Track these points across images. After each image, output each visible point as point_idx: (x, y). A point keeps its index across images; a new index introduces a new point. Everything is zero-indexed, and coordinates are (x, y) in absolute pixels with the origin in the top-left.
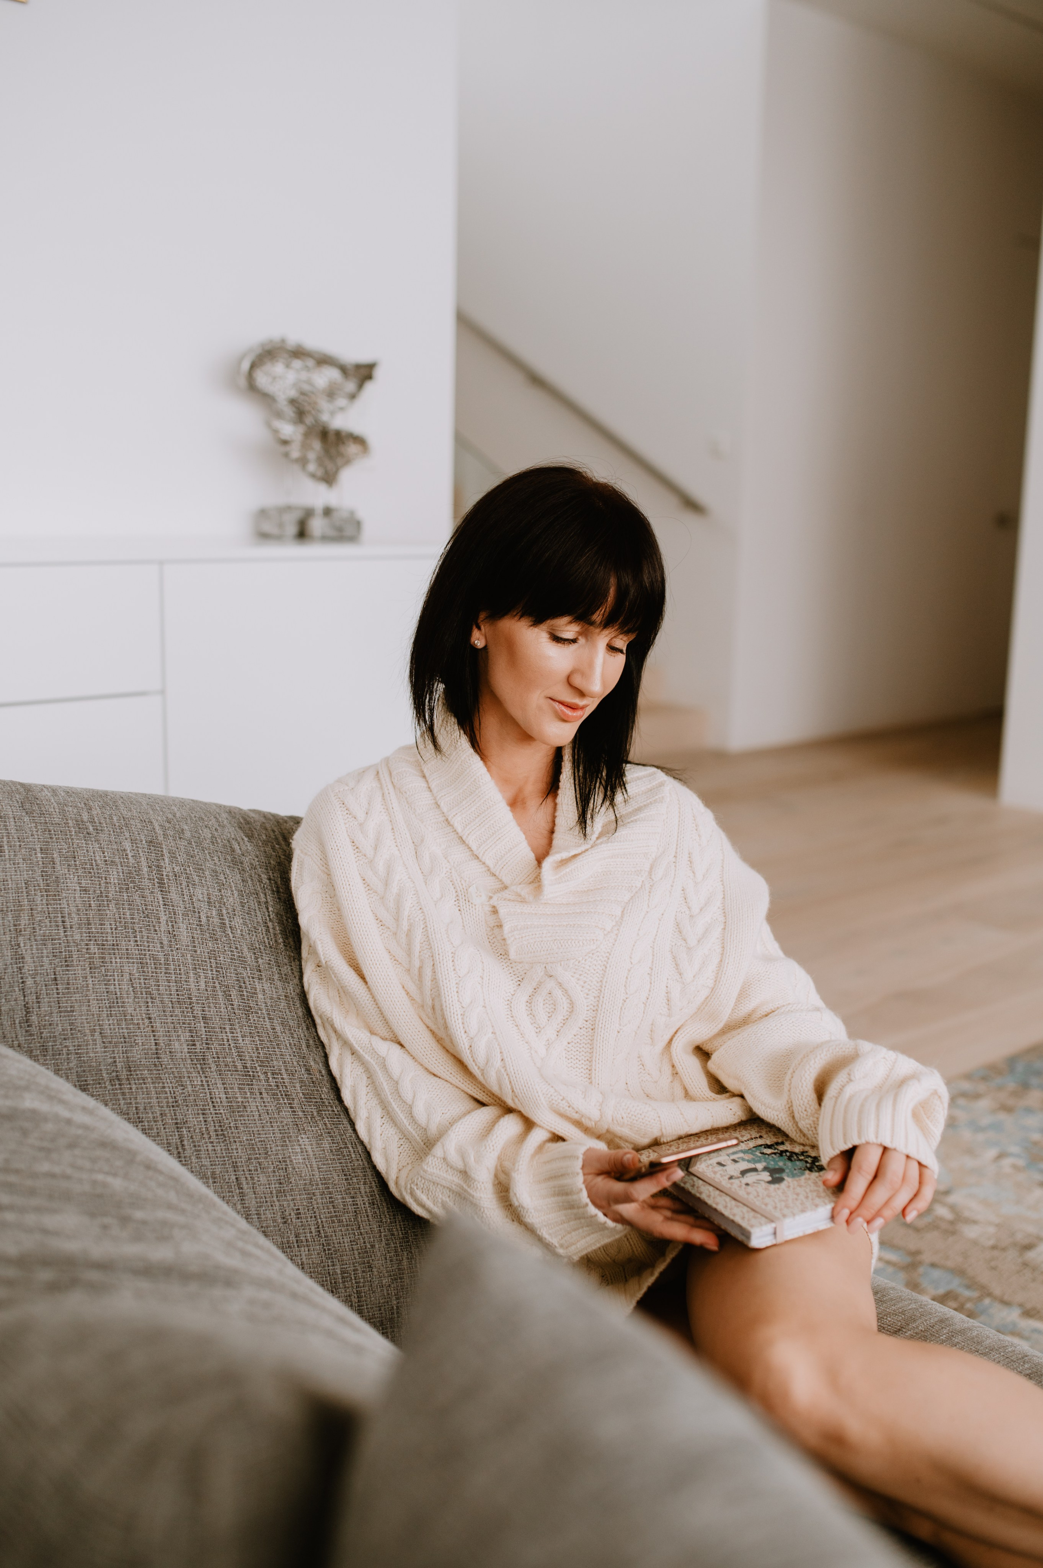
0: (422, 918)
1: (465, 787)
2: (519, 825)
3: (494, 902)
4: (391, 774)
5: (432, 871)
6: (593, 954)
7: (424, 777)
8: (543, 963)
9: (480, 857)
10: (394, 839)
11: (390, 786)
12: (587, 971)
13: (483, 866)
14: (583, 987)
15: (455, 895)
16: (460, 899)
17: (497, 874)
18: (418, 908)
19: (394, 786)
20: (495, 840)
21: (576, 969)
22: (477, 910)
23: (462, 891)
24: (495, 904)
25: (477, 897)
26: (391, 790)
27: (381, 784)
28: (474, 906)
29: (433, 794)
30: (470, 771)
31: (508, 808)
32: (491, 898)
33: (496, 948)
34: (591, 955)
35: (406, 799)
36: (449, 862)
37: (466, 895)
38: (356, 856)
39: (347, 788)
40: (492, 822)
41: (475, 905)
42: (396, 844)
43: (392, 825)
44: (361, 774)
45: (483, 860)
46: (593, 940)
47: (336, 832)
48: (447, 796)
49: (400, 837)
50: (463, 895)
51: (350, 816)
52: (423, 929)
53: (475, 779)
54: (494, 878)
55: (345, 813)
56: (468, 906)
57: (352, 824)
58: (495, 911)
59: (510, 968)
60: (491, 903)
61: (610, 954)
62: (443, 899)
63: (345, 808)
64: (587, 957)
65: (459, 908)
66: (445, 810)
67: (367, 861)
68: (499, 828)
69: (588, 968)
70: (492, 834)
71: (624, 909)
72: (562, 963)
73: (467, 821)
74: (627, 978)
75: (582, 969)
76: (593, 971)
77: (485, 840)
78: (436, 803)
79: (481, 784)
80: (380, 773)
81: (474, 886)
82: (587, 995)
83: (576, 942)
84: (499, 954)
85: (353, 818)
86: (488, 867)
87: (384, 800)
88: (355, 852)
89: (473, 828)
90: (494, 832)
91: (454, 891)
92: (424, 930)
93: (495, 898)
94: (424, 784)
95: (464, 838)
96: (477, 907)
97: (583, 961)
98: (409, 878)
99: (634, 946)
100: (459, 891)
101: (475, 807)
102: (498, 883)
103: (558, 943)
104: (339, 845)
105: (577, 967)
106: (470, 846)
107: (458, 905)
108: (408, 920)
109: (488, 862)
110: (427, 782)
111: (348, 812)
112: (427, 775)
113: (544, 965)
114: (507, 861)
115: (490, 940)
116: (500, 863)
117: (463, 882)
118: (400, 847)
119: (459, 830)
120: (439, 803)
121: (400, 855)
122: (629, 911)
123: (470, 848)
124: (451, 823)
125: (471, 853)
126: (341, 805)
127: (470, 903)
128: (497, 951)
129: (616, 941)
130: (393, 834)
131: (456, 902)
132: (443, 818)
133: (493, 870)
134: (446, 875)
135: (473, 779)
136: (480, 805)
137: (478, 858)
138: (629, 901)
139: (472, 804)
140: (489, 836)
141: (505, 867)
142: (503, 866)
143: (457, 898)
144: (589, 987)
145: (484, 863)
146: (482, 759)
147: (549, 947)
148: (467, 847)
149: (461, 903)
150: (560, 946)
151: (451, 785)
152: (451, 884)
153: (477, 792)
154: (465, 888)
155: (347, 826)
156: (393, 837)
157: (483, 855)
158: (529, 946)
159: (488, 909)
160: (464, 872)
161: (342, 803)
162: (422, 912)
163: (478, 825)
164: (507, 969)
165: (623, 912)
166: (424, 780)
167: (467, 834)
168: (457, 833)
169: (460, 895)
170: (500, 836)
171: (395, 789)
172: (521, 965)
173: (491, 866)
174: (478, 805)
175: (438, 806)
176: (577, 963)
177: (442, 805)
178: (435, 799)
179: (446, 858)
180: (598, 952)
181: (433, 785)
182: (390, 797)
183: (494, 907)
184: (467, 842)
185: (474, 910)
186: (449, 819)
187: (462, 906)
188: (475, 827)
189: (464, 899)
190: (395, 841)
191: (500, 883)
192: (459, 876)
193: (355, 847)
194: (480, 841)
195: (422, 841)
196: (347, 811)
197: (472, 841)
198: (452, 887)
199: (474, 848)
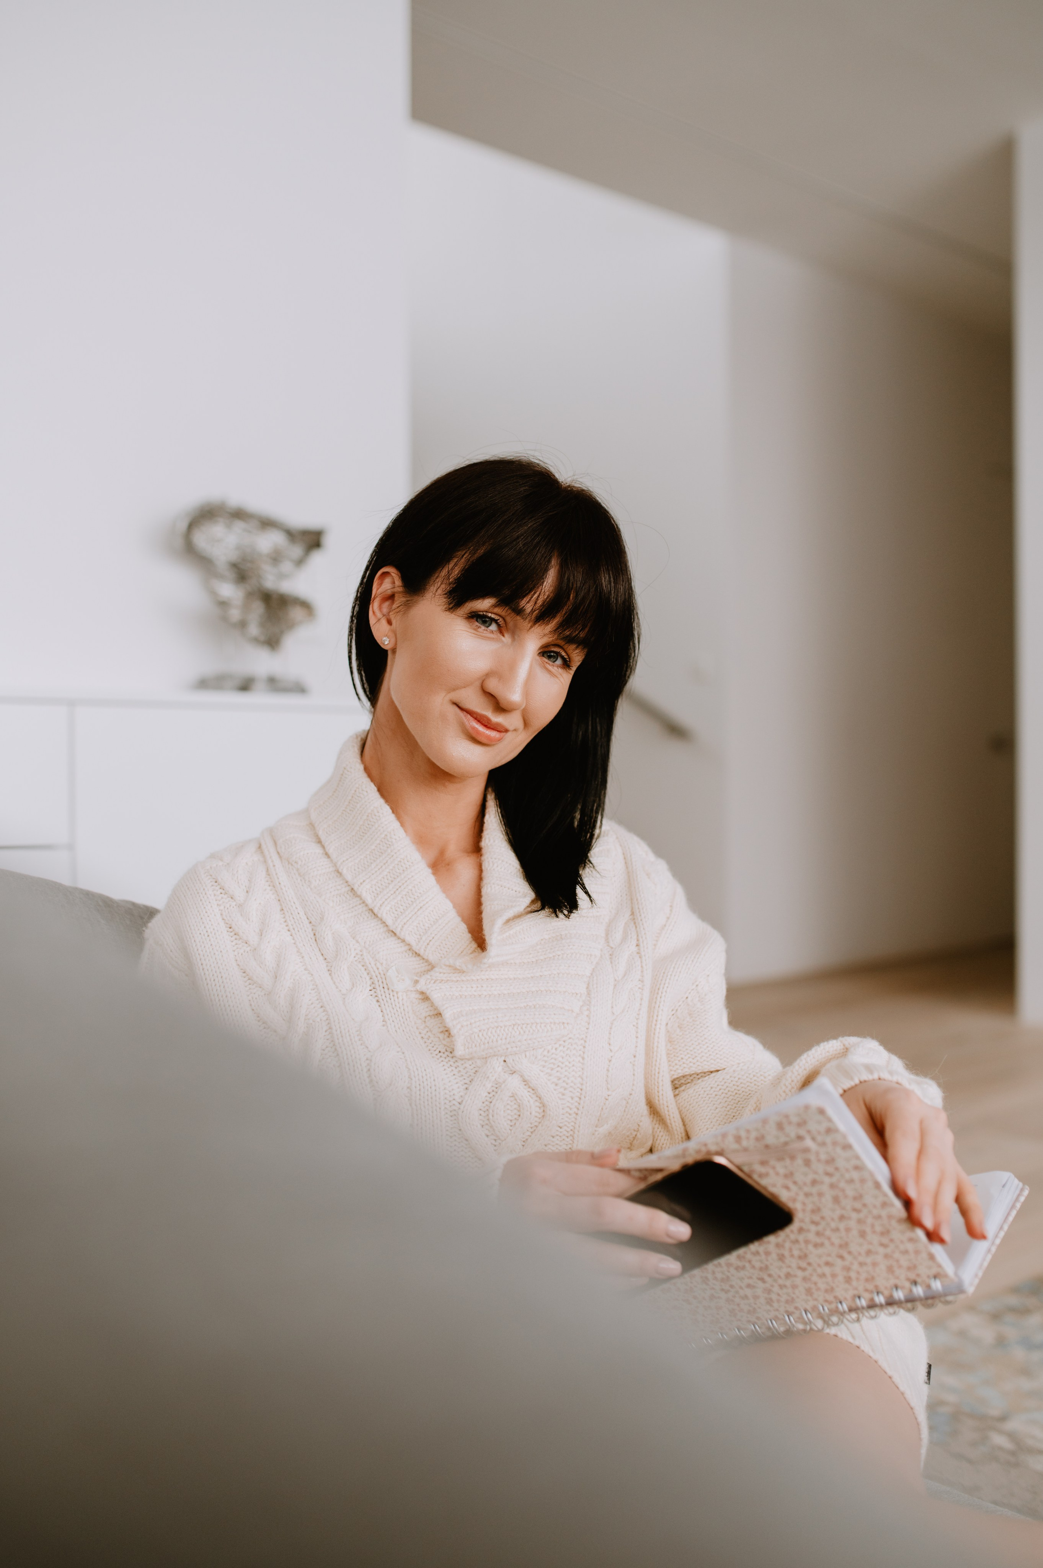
0: (325, 1018)
1: (373, 847)
2: (444, 891)
3: (421, 986)
4: (275, 843)
5: (337, 955)
6: (564, 1041)
7: (319, 842)
8: (501, 1056)
9: (398, 934)
10: (285, 922)
11: (275, 857)
12: (560, 1064)
13: (402, 944)
14: (556, 1085)
15: (369, 982)
16: (377, 987)
17: (422, 952)
18: (319, 1006)
19: (280, 857)
20: (416, 910)
21: (546, 1062)
22: (400, 998)
23: (379, 976)
24: (424, 989)
25: (399, 981)
26: (277, 862)
27: (264, 856)
28: (396, 995)
29: (332, 861)
30: (379, 826)
31: (430, 871)
32: (416, 982)
33: (432, 1045)
34: (561, 1042)
35: (298, 870)
36: (357, 942)
37: (384, 981)
38: (234, 943)
39: (221, 863)
40: (410, 887)
41: (397, 993)
42: (287, 928)
43: (281, 905)
44: (238, 849)
45: (402, 937)
46: (563, 1023)
47: (206, 915)
48: (350, 860)
49: (291, 918)
50: (380, 982)
51: (226, 896)
52: (326, 1031)
53: (386, 835)
54: (418, 958)
55: (219, 892)
56: (388, 995)
57: (228, 906)
58: (425, 997)
59: (454, 1068)
60: (418, 988)
61: (585, 1041)
62: (354, 989)
63: (219, 887)
64: (557, 1046)
65: (377, 998)
66: (349, 877)
67: (249, 949)
68: (419, 895)
69: (560, 1059)
70: (410, 903)
71: (588, 984)
72: (528, 1054)
73: (378, 889)
74: (608, 1070)
75: (553, 1061)
76: (567, 1063)
77: (402, 911)
78: (338, 871)
79: (394, 841)
80: (264, 846)
81: (394, 968)
82: (563, 1095)
83: (543, 1025)
84: (437, 1052)
85: (230, 899)
86: (409, 945)
87: (269, 875)
88: (233, 938)
89: (386, 897)
90: (413, 900)
91: (368, 978)
92: (327, 1033)
93: (422, 981)
94: (318, 850)
95: (376, 911)
96: (400, 994)
97: (554, 1051)
98: (306, 969)
99: (611, 1028)
100: (374, 977)
101: (388, 870)
102: (423, 965)
103: (519, 1028)
104: (209, 930)
105: (546, 1059)
106: (384, 920)
107: (375, 994)
108: (305, 1019)
109: (408, 939)
110: (323, 847)
111: (223, 892)
112: (323, 838)
113: (503, 1058)
114: (433, 935)
115: (423, 1035)
116: (424, 938)
117: (378, 965)
118: (293, 931)
119: (369, 901)
120: (340, 871)
121: (293, 941)
122: (595, 986)
123: (385, 923)
124: (359, 893)
125: (385, 929)
126: (213, 883)
127: (390, 991)
128: (434, 1049)
129: (589, 1024)
130: (283, 916)
131: (372, 992)
132: (348, 888)
133: (416, 948)
134: (356, 958)
135: (383, 836)
136: (394, 867)
137: (395, 934)
138: (592, 974)
139: (384, 867)
140: (408, 905)
141: (431, 944)
142: (428, 941)
143: (373, 985)
144: (564, 1084)
145: (403, 941)
146: (394, 811)
147: (507, 1034)
148: (380, 922)
149: (378, 991)
150: (522, 1032)
151: (354, 847)
152: (363, 969)
153: (389, 851)
154: (382, 973)
155: (222, 907)
156: (284, 920)
157: (401, 930)
158: (480, 1035)
159: (414, 996)
160: (378, 953)
161: (214, 880)
162: (324, 1011)
163: (392, 892)
164: (450, 1069)
165: (587, 988)
166: (319, 845)
167: (378, 905)
168: (367, 905)
169: (376, 982)
170: (422, 905)
171: (281, 860)
172: (470, 1062)
173: (413, 943)
174: (391, 867)
175: (339, 873)
176: (545, 1053)
177: (345, 872)
178: (335, 865)
179: (354, 939)
180: (570, 1038)
181: (331, 851)
182: (275, 870)
183: (422, 993)
184: (379, 915)
185: (396, 999)
186: (355, 888)
187: (380, 996)
188: (389, 895)
189: (381, 987)
190: (285, 924)
191: (426, 964)
192: (373, 958)
193: (232, 934)
194: (396, 912)
195: (322, 919)
196: (221, 891)
197: (385, 913)
198: (365, 974)
199: (389, 922)
